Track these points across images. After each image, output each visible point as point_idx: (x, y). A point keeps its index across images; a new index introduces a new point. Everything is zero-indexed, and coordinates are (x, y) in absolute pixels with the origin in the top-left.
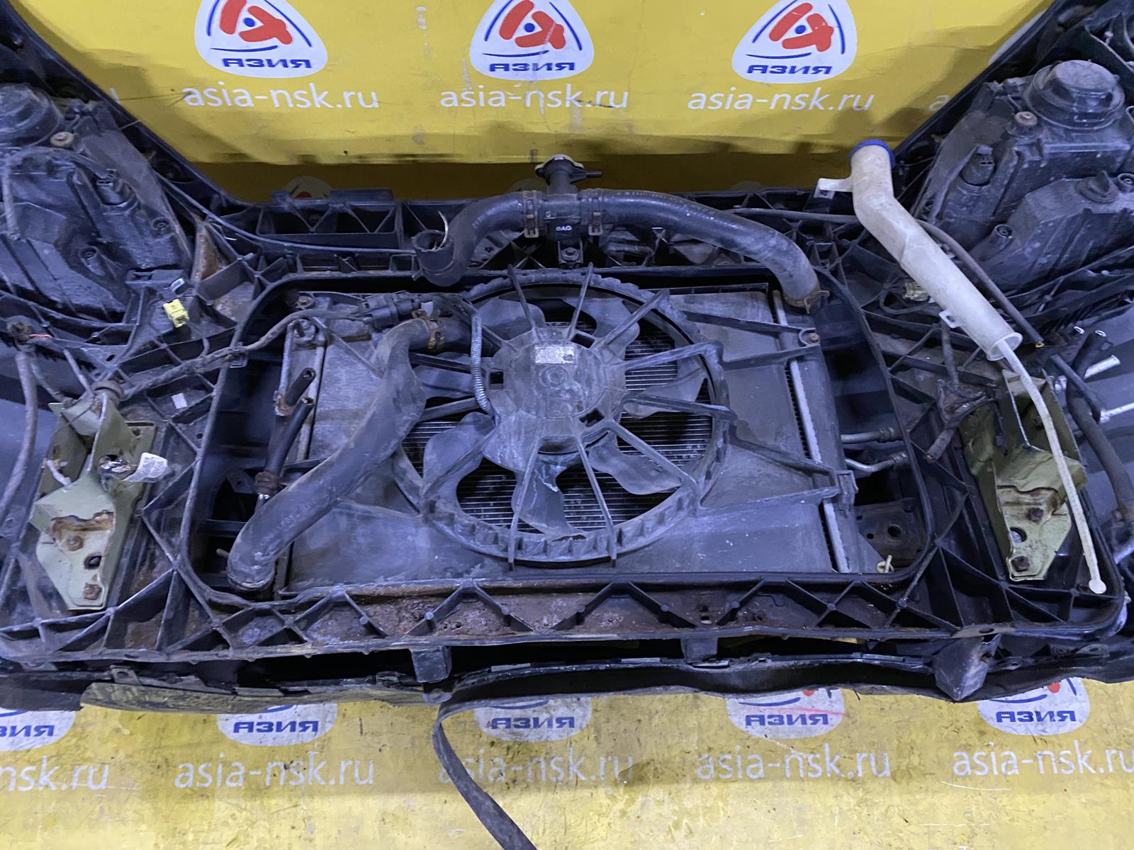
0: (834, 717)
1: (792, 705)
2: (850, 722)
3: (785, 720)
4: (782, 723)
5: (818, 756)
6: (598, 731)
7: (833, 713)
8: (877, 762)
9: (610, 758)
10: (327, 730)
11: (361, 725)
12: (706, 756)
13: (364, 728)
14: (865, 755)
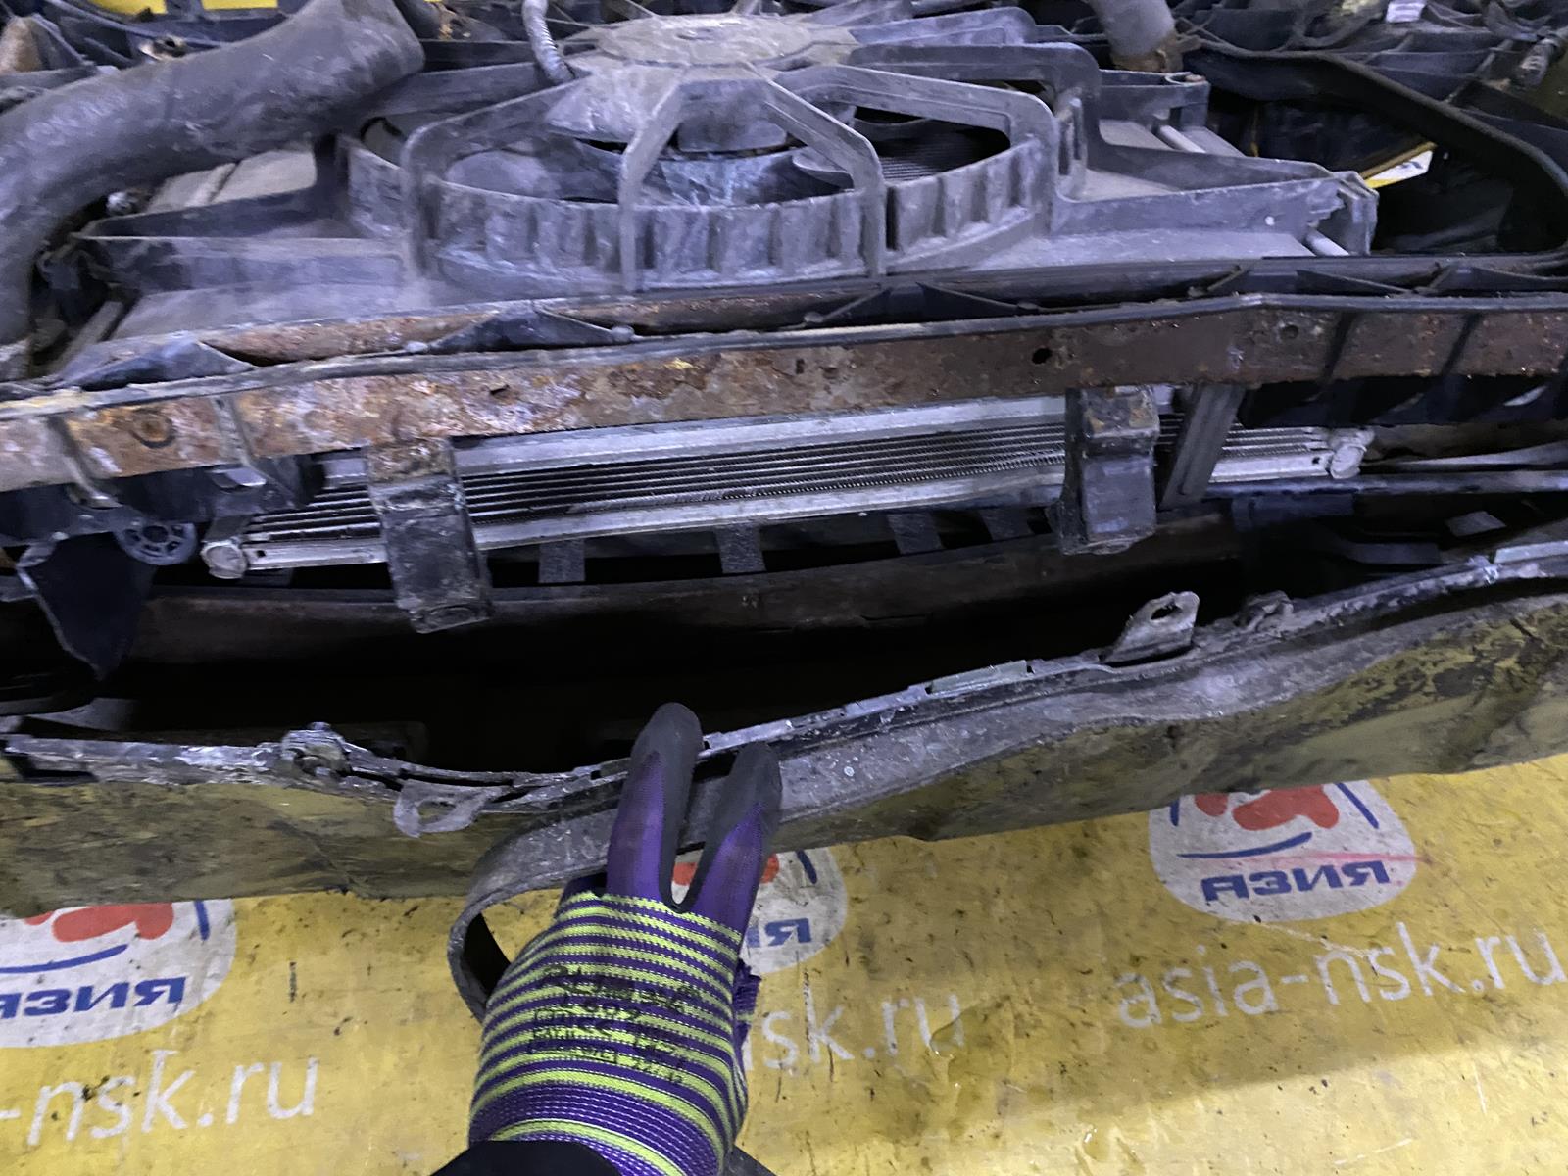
0: (1396, 865)
1: (1298, 848)
2: (1436, 872)
3: (1291, 880)
4: (1286, 888)
5: (1389, 951)
6: (868, 944)
7: (1392, 859)
8: (1526, 954)
9: (904, 1003)
10: (206, 996)
11: (293, 979)
12: (1133, 975)
13: (299, 983)
14: (1495, 940)
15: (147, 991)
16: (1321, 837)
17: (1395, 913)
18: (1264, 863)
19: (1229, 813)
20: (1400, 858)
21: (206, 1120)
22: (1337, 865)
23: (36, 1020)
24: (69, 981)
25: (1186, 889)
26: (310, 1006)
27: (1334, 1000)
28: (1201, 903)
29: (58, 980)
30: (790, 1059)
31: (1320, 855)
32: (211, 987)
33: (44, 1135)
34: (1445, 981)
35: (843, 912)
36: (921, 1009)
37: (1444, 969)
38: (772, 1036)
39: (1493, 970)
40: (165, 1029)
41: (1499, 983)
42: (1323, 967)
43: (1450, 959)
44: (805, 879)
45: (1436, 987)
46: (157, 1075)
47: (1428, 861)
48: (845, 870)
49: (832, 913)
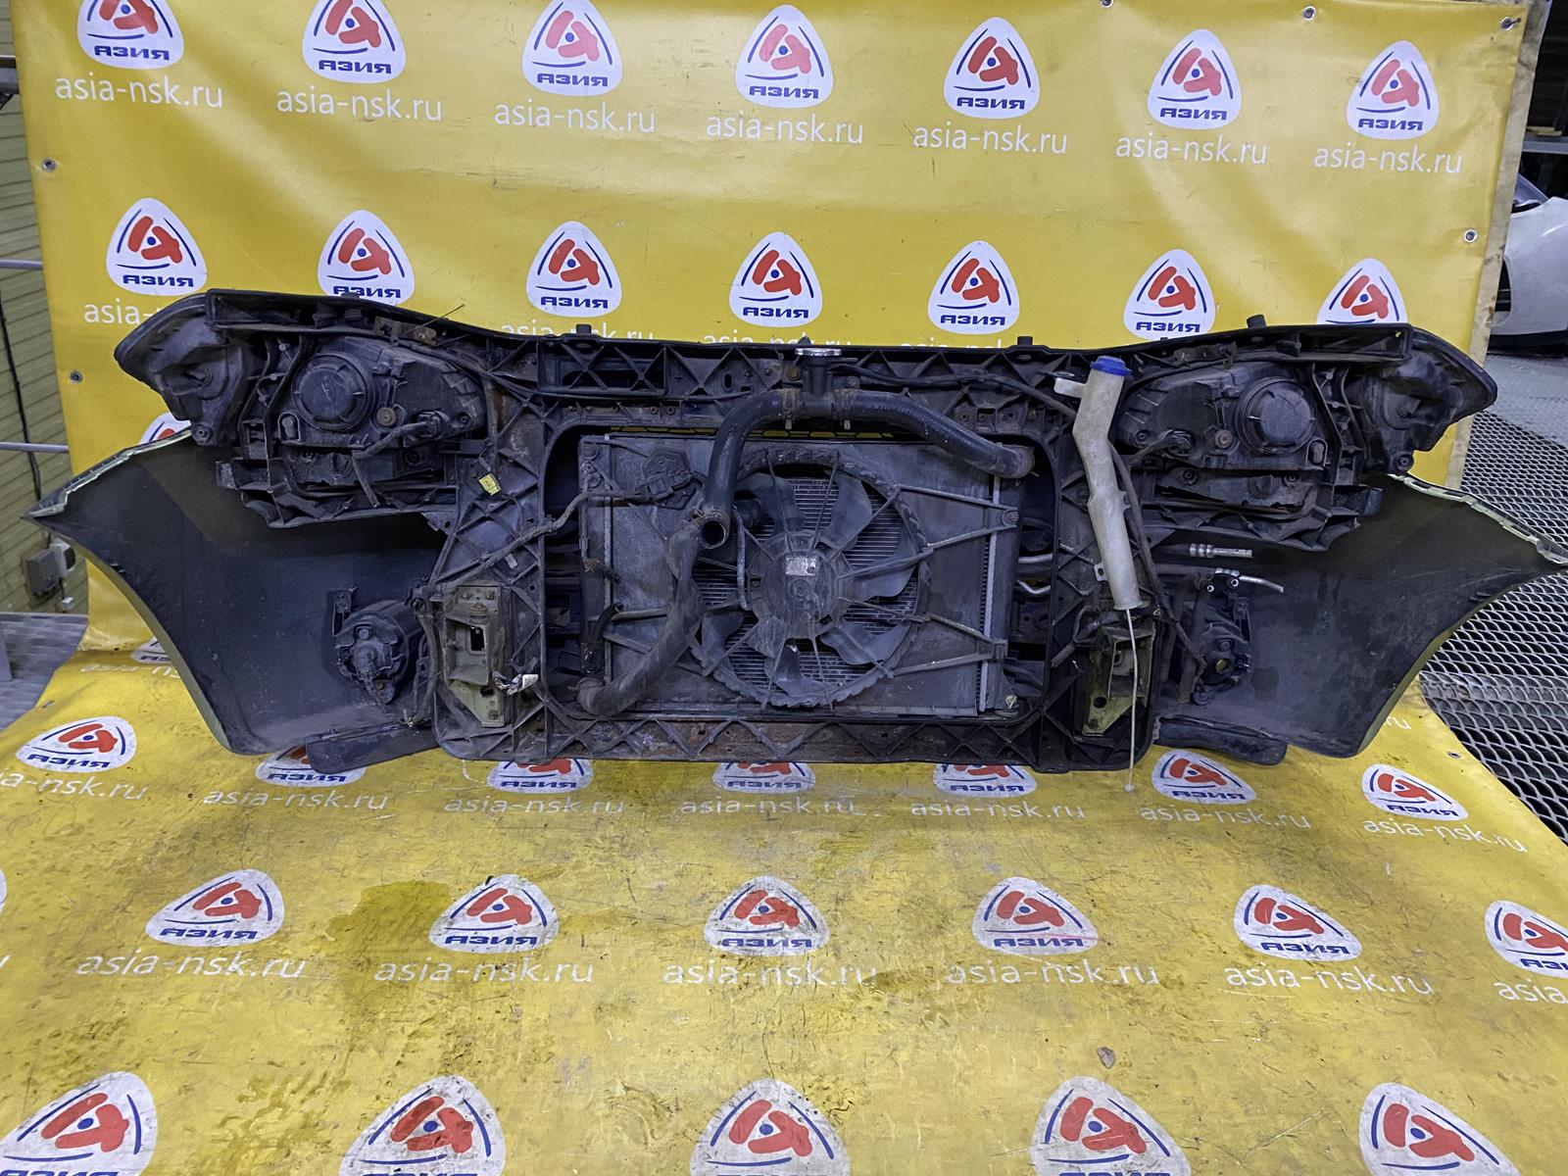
15: (521, 940)
16: (1054, 929)
17: (1082, 956)
18: (1025, 936)
19: (1012, 918)
20: (1090, 938)
21: (547, 979)
22: (1059, 939)
23: (475, 945)
24: (490, 935)
25: (987, 942)
26: (590, 949)
27: (1047, 980)
28: (993, 947)
29: (484, 934)
30: (799, 982)
31: (1052, 934)
32: (547, 941)
33: (479, 980)
34: (1101, 979)
35: (827, 938)
36: (858, 971)
37: (1100, 975)
38: (790, 975)
39: (1125, 977)
40: (530, 952)
41: (1126, 981)
42: (1044, 970)
43: (1104, 972)
44: (811, 927)
45: (1096, 980)
46: (526, 965)
47: (1104, 940)
48: (830, 926)
49: (822, 939)
